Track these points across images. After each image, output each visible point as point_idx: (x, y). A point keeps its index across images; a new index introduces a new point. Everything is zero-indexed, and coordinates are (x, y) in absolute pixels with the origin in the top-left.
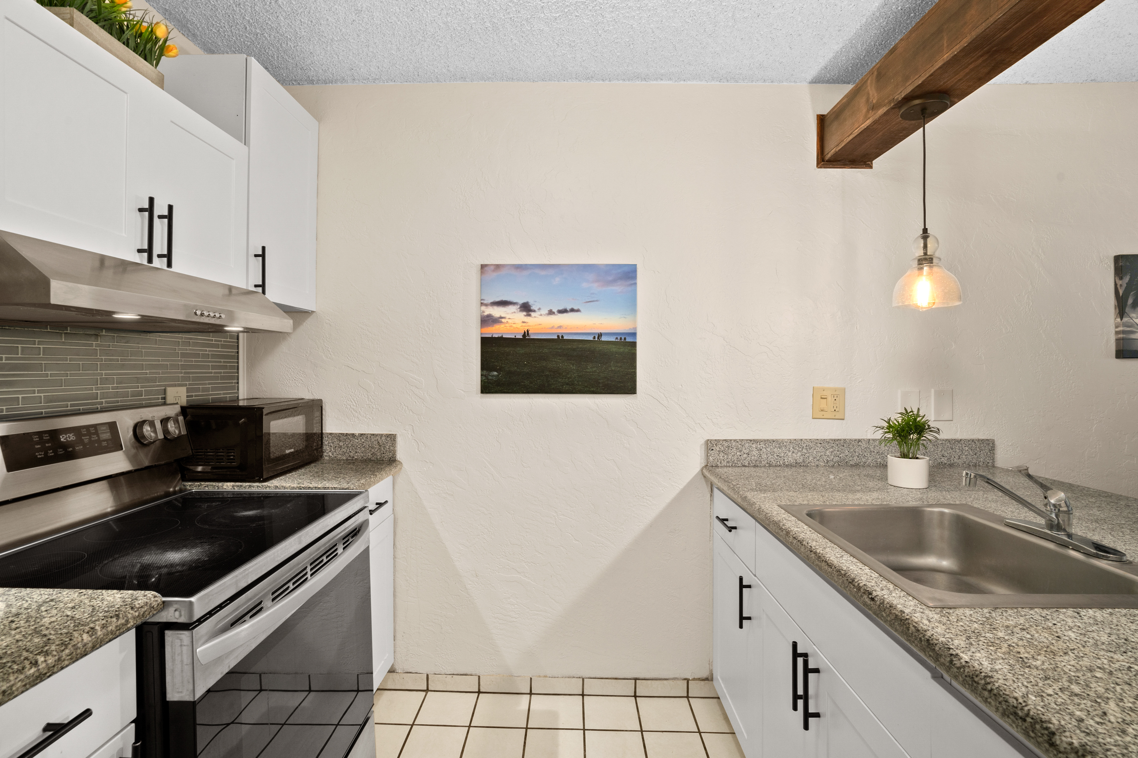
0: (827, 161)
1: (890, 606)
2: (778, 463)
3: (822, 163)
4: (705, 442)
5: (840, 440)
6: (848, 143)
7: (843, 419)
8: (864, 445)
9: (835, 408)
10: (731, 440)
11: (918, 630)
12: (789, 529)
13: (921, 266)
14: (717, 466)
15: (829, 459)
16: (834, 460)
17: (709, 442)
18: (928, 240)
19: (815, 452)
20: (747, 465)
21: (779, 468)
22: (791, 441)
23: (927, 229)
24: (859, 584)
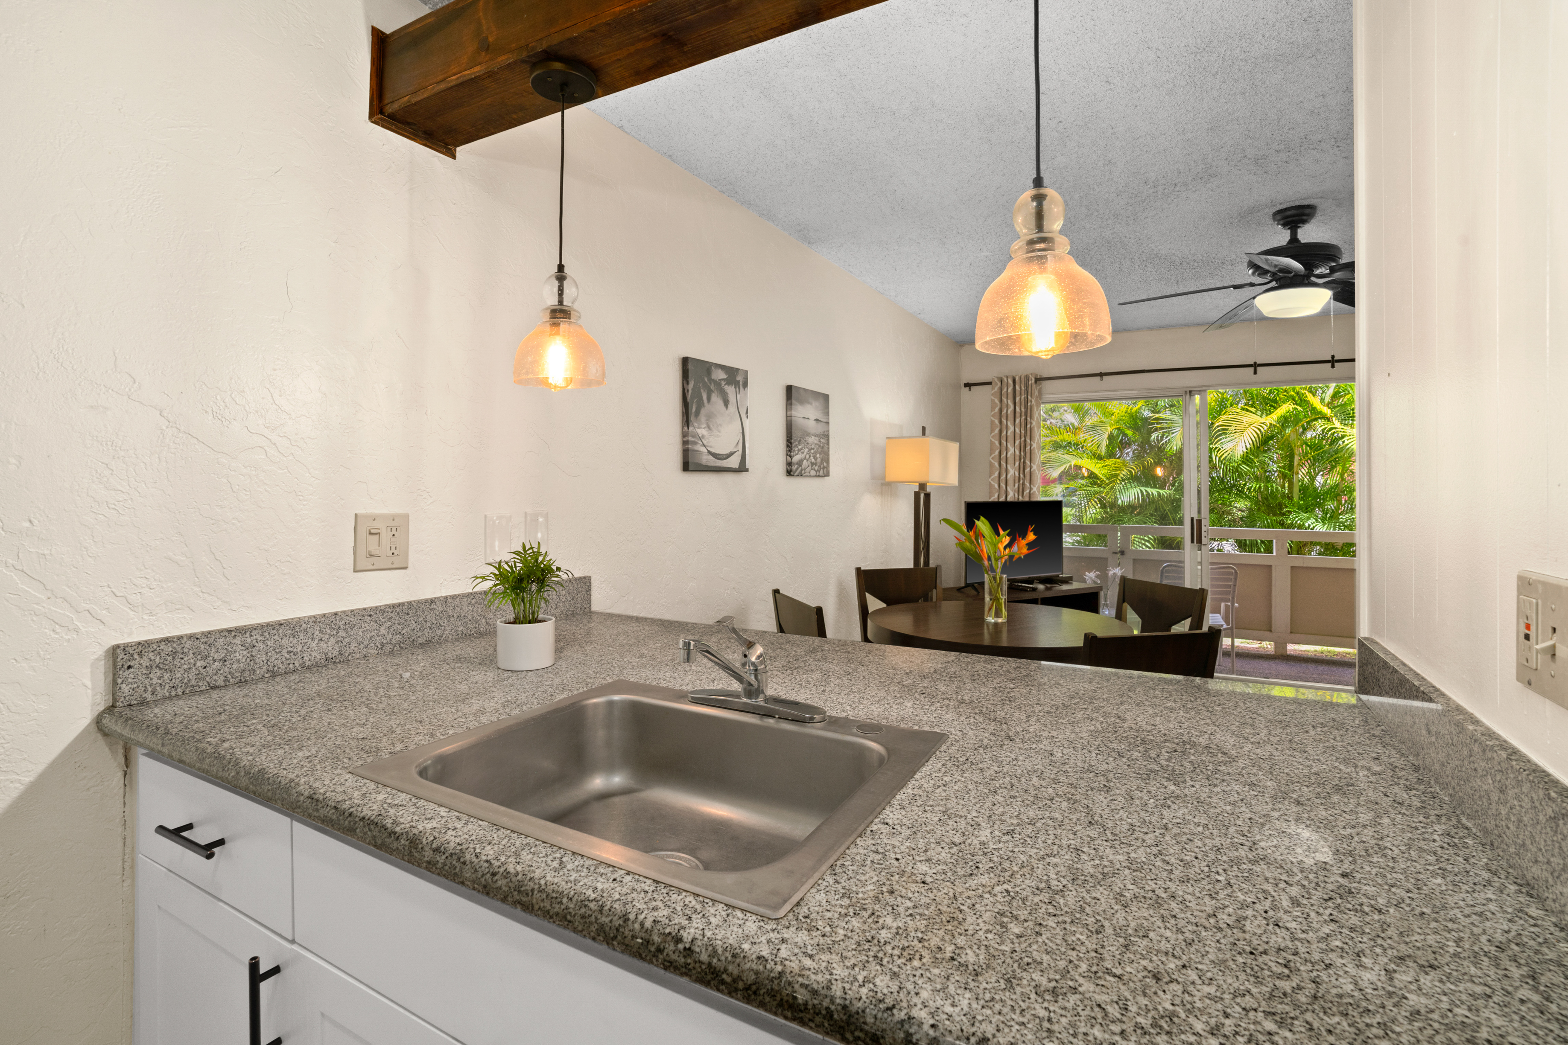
0: (389, 116)
1: (734, 956)
2: (291, 666)
3: (380, 116)
4: (107, 651)
5: (402, 604)
6: (436, 94)
7: (406, 568)
8: (438, 607)
9: (393, 550)
10: (180, 638)
11: (815, 992)
12: (415, 831)
13: (556, 321)
14: (143, 703)
15: (385, 641)
16: (394, 642)
17: (118, 651)
18: (565, 282)
19: (361, 633)
20: (222, 684)
21: (295, 677)
22: (315, 620)
23: (563, 266)
24: (642, 924)
